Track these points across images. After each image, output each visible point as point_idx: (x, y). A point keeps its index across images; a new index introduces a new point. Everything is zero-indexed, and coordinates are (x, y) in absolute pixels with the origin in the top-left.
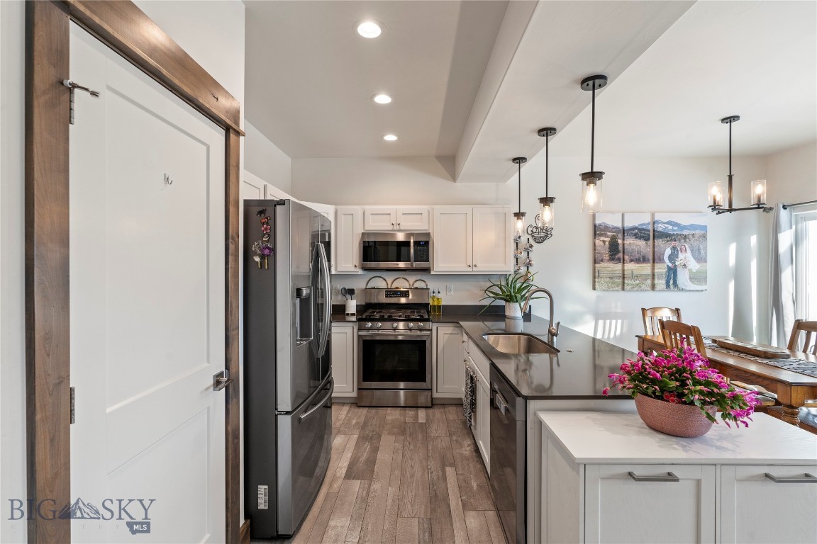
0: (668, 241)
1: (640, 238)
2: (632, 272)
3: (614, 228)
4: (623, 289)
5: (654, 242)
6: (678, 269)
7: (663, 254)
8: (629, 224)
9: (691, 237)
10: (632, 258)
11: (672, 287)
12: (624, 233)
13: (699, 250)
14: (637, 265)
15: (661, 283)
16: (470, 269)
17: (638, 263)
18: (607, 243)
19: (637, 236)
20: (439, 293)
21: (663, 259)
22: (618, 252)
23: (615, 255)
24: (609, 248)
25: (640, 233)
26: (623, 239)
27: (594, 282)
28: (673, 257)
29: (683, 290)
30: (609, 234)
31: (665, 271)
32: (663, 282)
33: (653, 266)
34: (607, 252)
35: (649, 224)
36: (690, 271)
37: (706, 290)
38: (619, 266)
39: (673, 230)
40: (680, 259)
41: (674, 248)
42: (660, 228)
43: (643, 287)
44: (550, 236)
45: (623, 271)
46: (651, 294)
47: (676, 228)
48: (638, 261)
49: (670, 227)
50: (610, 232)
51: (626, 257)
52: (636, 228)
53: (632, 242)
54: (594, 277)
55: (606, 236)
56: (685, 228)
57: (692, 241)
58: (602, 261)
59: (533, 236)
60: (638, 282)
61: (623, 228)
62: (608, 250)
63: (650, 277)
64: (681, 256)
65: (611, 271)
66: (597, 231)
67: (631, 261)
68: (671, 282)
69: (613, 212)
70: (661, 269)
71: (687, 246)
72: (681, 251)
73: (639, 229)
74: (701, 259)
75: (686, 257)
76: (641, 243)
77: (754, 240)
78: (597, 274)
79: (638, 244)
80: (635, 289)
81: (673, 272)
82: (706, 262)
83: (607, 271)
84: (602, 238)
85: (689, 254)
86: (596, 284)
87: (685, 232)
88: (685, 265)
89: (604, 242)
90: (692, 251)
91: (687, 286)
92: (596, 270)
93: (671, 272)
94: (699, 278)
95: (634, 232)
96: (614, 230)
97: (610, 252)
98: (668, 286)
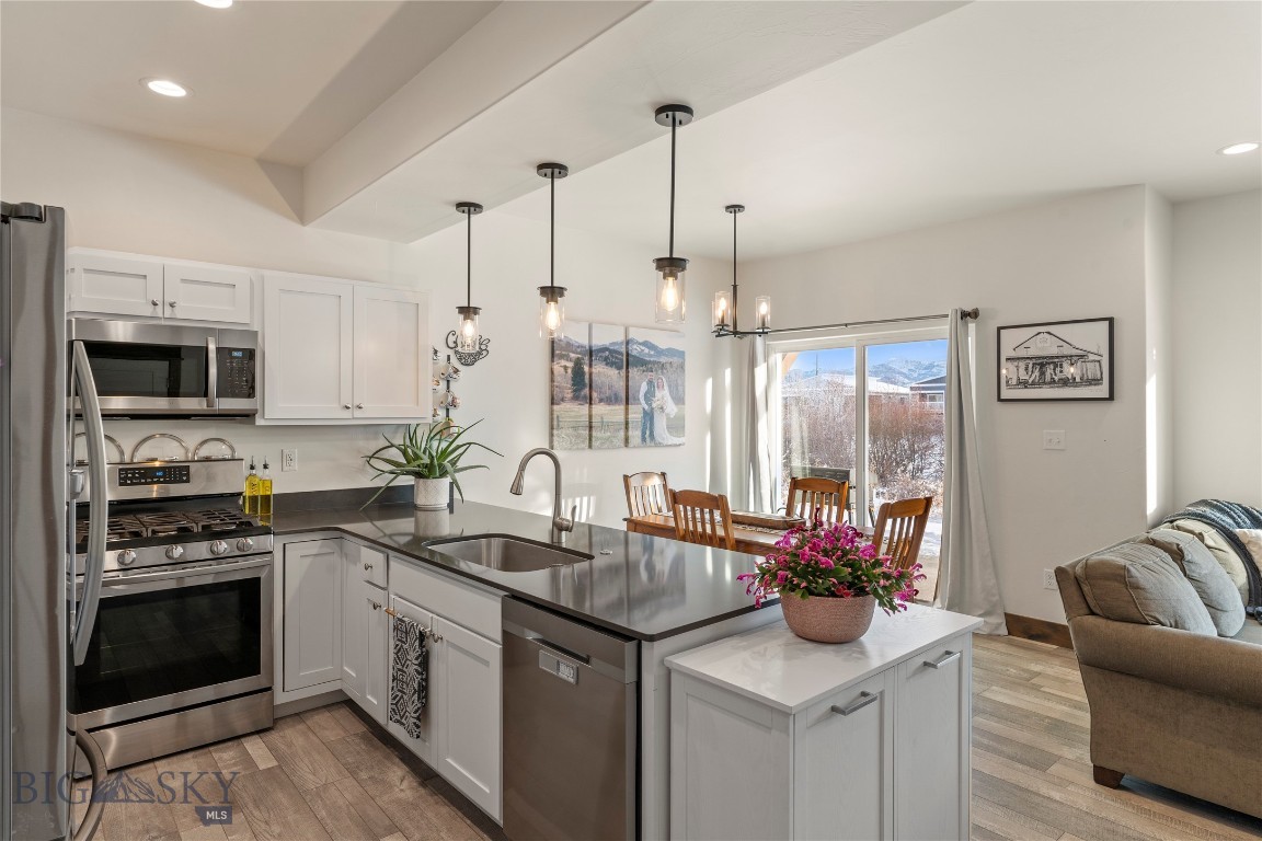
1: (612, 364)
2: (602, 418)
3: (579, 347)
4: (590, 447)
5: (627, 372)
6: (655, 414)
7: (638, 391)
8: (598, 342)
9: (668, 366)
10: (603, 396)
11: (648, 440)
12: (591, 356)
13: (677, 386)
14: (609, 408)
15: (635, 434)
16: (347, 414)
17: (609, 404)
18: (570, 371)
19: (608, 362)
20: (265, 467)
21: (638, 399)
22: (584, 385)
23: (580, 390)
24: (572, 379)
25: (611, 356)
26: (591, 366)
27: (552, 435)
28: (649, 396)
29: (659, 445)
30: (572, 355)
32: (639, 433)
33: (627, 409)
34: (569, 386)
35: (622, 343)
37: (684, 444)
38: (585, 409)
39: (651, 356)
40: (656, 398)
41: (650, 383)
42: (635, 350)
43: (615, 441)
44: (485, 353)
45: (590, 416)
46: (624, 452)
47: (652, 353)
48: (609, 401)
49: (647, 351)
50: (573, 352)
51: (595, 395)
52: (606, 349)
53: (601, 370)
54: (552, 428)
55: (568, 358)
56: (660, 352)
58: (563, 400)
59: (456, 352)
60: (608, 434)
61: (590, 347)
62: (570, 382)
63: (623, 427)
64: (658, 394)
65: (575, 417)
66: (555, 349)
67: (601, 401)
68: (648, 433)
69: (578, 321)
70: (636, 414)
71: (664, 380)
72: (658, 387)
73: (611, 351)
74: (679, 400)
75: (663, 396)
76: (613, 372)
77: (728, 373)
78: (555, 423)
79: (609, 374)
80: (606, 446)
81: (649, 417)
82: (684, 403)
83: (570, 417)
84: (563, 363)
85: (666, 391)
86: (555, 438)
87: (663, 360)
88: (662, 408)
89: (566, 368)
90: (670, 386)
91: (663, 439)
92: (555, 416)
93: (648, 418)
94: (677, 426)
95: (604, 355)
96: (579, 350)
97: (573, 385)
98: (644, 439)
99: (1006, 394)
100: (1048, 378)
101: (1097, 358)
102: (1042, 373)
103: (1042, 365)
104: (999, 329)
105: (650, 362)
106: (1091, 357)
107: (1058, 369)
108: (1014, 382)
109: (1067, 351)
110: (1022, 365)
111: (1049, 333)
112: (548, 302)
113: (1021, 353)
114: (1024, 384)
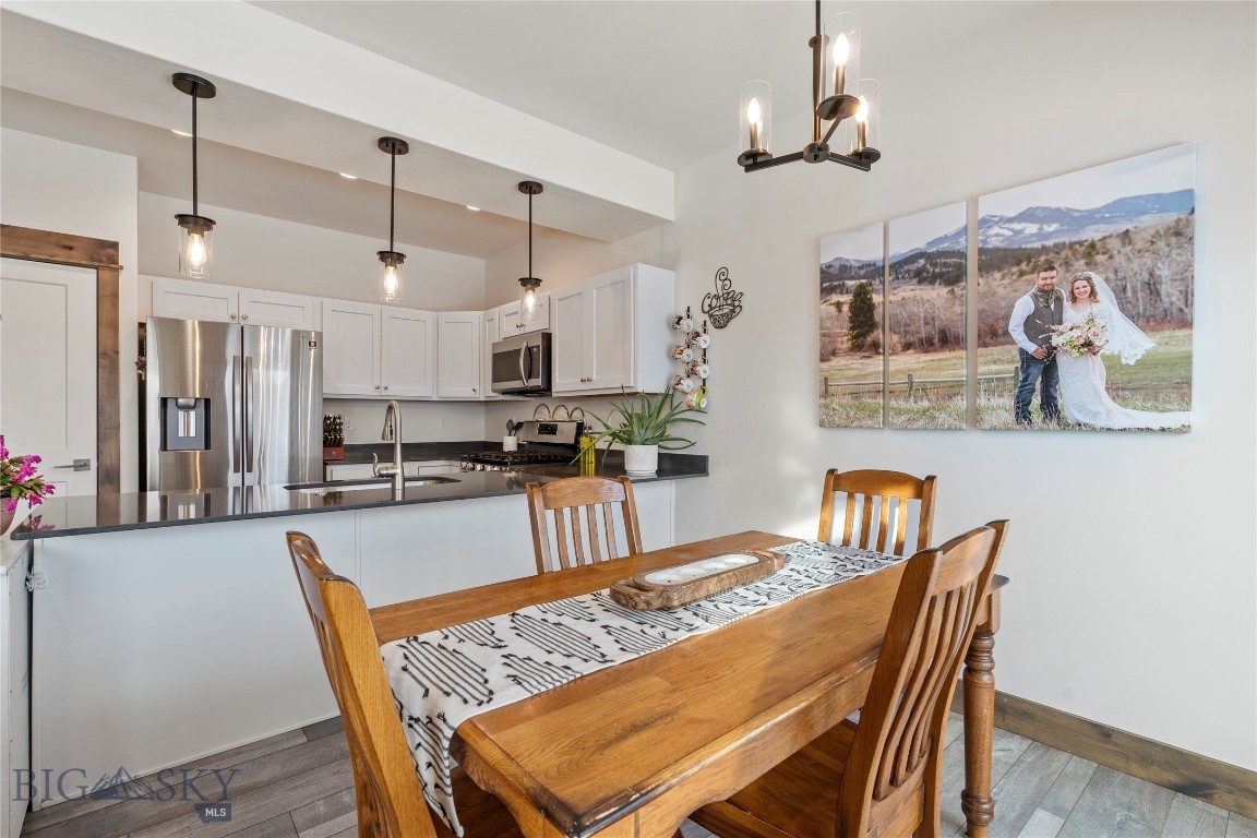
0: (1022, 274)
1: (932, 280)
2: (910, 376)
3: (861, 268)
4: (886, 424)
6: (1062, 360)
7: (1007, 317)
8: (901, 246)
9: (1114, 244)
10: (911, 338)
11: (1037, 416)
13: (1152, 287)
14: (925, 356)
15: (999, 406)
17: (926, 352)
18: (846, 308)
19: (922, 277)
21: (1006, 333)
22: (873, 326)
23: (865, 335)
24: (852, 320)
25: (939, 267)
26: (886, 292)
27: (820, 405)
28: (1041, 322)
30: (850, 283)
31: (1012, 367)
32: (1008, 402)
33: (975, 357)
34: (845, 331)
35: (963, 233)
36: (1113, 364)
37: (1185, 430)
38: (876, 364)
39: (1049, 236)
40: (1067, 324)
41: (1046, 293)
42: (997, 238)
43: (942, 417)
44: (738, 310)
45: (886, 374)
47: (1054, 227)
48: (926, 345)
49: (1032, 228)
50: (852, 278)
51: (894, 338)
52: (921, 255)
53: (908, 294)
54: (820, 396)
55: (842, 289)
56: (1091, 217)
57: (1119, 260)
58: (837, 353)
59: (711, 316)
60: (926, 404)
61: (885, 262)
62: (847, 325)
63: (968, 390)
64: (1072, 314)
65: (855, 377)
66: (829, 280)
67: (907, 346)
68: (1036, 401)
69: (860, 228)
70: (1001, 363)
71: (1097, 279)
72: (1074, 299)
73: (929, 256)
74: (1163, 318)
76: (937, 294)
78: (823, 388)
79: (925, 298)
80: (921, 423)
81: (1046, 366)
82: (1187, 325)
83: (847, 378)
84: (837, 298)
85: (1107, 302)
86: (823, 410)
87: (1091, 234)
88: (1088, 344)
89: (839, 305)
90: (1120, 292)
91: (1096, 414)
92: (823, 378)
93: (1036, 371)
94: (1153, 385)
95: (913, 267)
96: (862, 272)
97: (852, 328)
98: (1022, 413)
105: (1045, 249)
112: (386, 266)
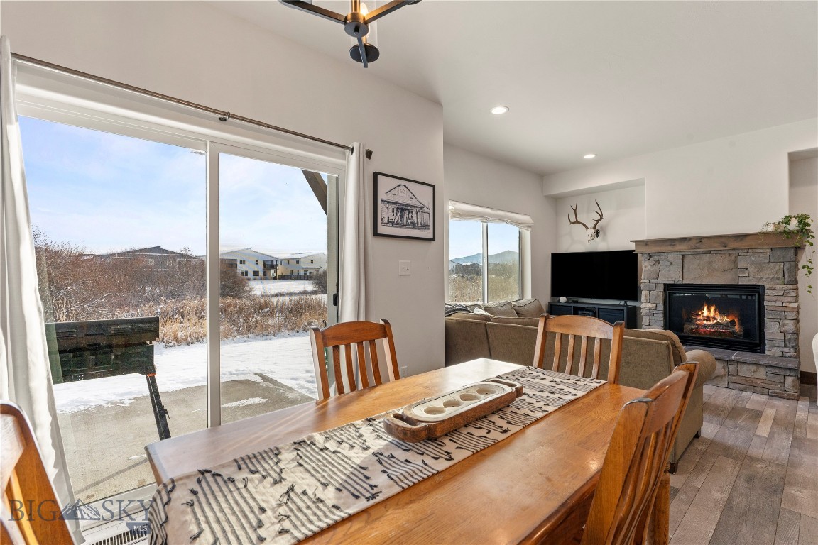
99: (381, 230)
100: (405, 221)
101: (428, 211)
102: (402, 217)
103: (402, 210)
104: (376, 175)
106: (426, 210)
107: (410, 215)
108: (386, 220)
109: (414, 202)
110: (391, 207)
111: (405, 186)
113: (390, 197)
114: (391, 223)
